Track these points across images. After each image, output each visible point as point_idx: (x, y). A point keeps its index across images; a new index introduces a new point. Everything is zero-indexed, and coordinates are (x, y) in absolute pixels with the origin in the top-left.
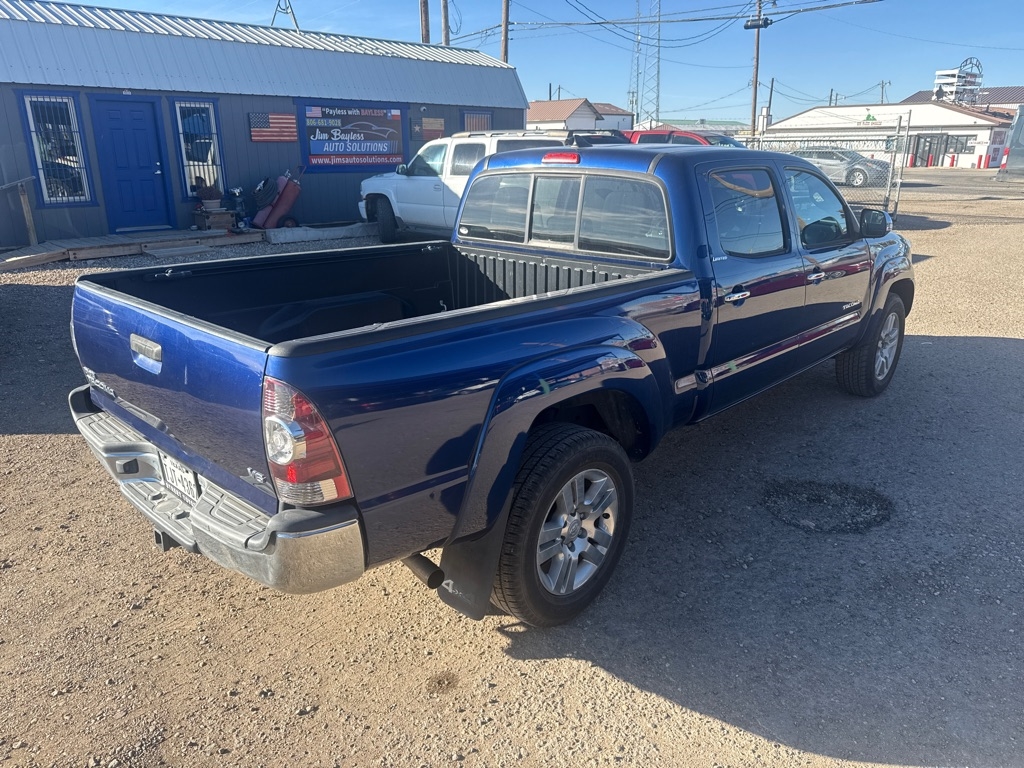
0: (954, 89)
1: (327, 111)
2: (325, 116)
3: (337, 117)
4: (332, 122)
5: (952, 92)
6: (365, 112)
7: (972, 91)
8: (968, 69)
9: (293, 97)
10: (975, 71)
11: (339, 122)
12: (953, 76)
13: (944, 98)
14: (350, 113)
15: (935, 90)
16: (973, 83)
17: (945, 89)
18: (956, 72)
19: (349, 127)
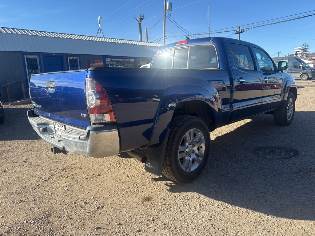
0: (301, 53)
1: (112, 59)
2: (112, 61)
3: (115, 61)
4: (114, 63)
5: (300, 54)
6: (123, 60)
7: (306, 53)
8: (304, 46)
9: (102, 55)
10: (307, 47)
11: (116, 63)
12: (300, 49)
13: (298, 56)
14: (119, 60)
15: (295, 53)
16: (307, 51)
17: (298, 53)
18: (301, 48)
19: (119, 64)
